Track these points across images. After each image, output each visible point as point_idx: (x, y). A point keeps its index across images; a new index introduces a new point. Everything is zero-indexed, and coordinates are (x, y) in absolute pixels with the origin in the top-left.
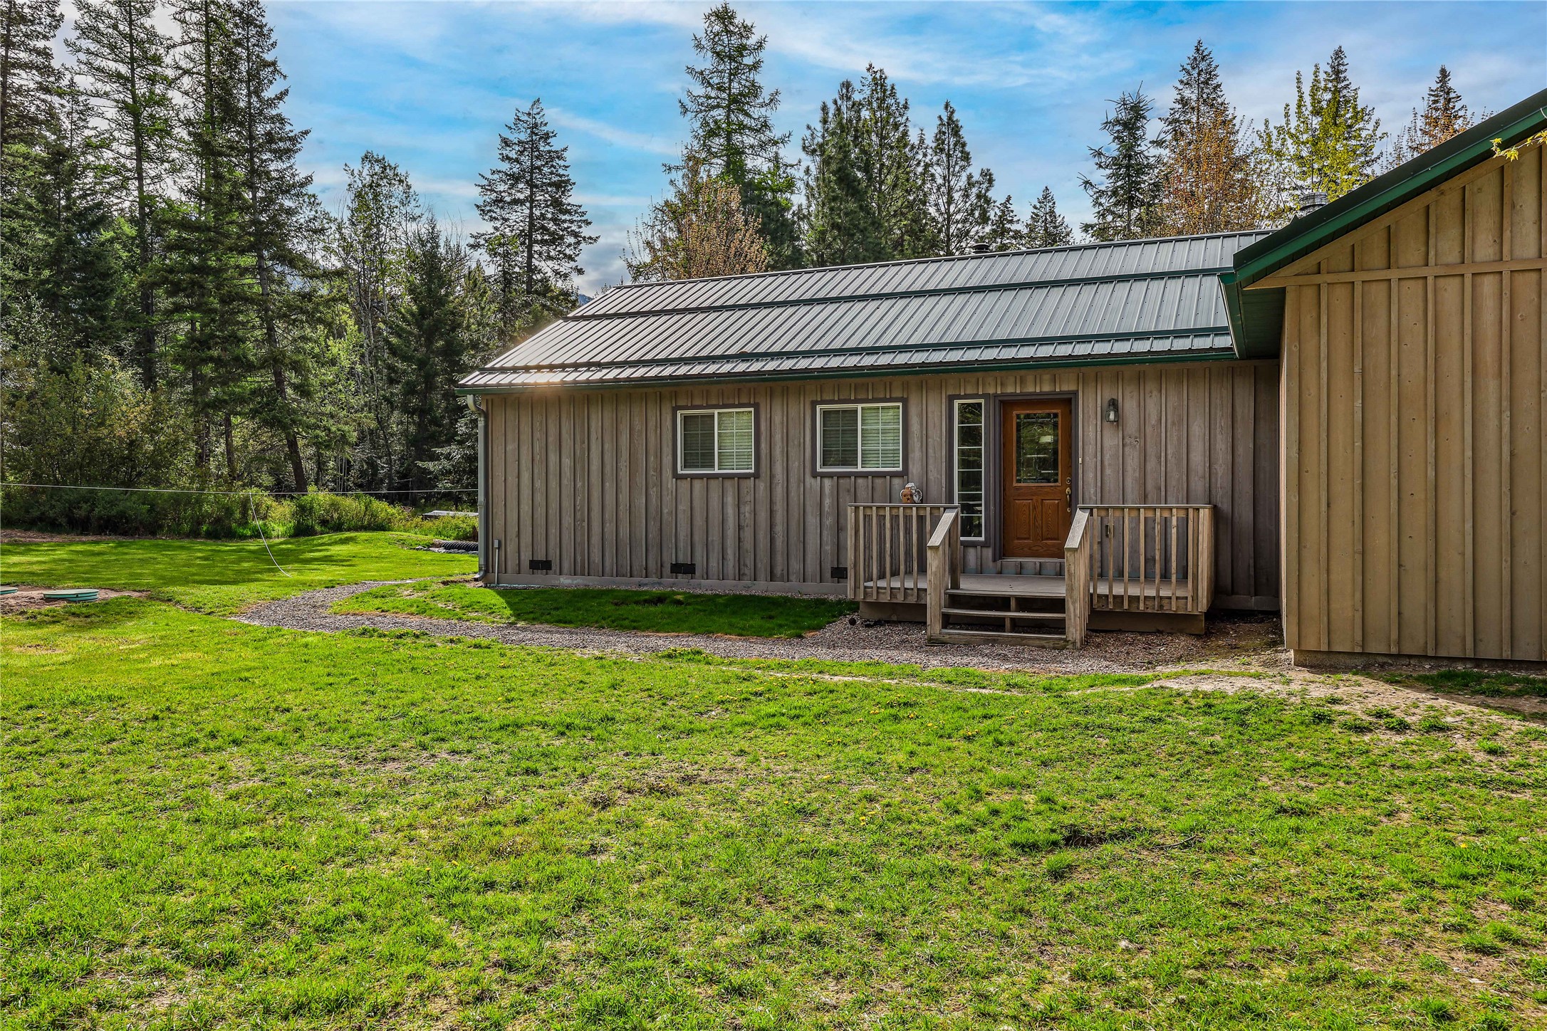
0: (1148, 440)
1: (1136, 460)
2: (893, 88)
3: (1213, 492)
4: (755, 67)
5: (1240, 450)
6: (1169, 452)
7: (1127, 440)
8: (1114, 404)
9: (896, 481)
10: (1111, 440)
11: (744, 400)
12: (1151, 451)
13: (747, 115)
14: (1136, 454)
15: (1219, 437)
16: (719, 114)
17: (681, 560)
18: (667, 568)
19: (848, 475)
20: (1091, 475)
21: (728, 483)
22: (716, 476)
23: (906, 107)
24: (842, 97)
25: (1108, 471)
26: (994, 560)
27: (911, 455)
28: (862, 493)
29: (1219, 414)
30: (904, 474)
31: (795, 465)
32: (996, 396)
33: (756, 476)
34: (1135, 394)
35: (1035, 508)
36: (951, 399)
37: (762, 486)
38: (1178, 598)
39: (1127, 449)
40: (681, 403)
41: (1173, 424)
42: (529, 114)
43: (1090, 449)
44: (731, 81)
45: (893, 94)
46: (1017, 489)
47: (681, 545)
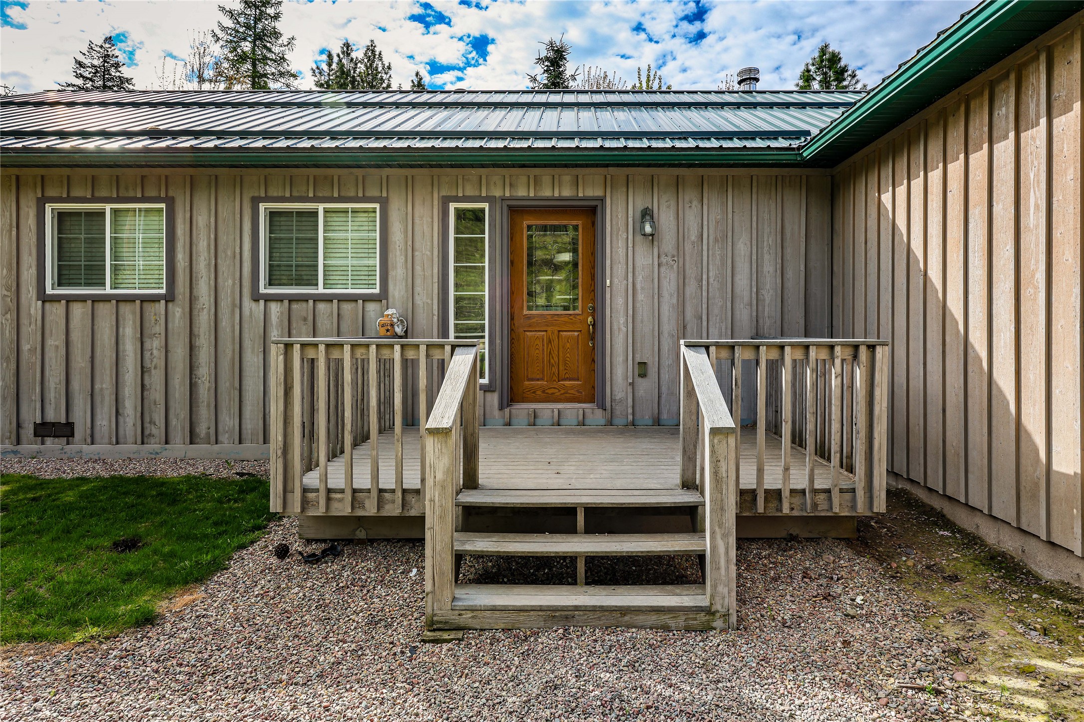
0: (687, 258)
1: (674, 284)
2: (380, 54)
3: (761, 321)
4: (276, 17)
5: (790, 274)
6: (711, 274)
7: (664, 260)
8: (647, 214)
9: (372, 307)
10: (644, 258)
11: (152, 193)
12: (691, 272)
13: (270, 50)
14: (673, 276)
15: (766, 257)
16: (247, 46)
17: (51, 417)
18: (28, 431)
19: (304, 299)
20: (620, 301)
21: (126, 309)
22: (106, 299)
23: (389, 68)
24: (343, 53)
25: (640, 297)
26: (501, 408)
27: (392, 274)
28: (324, 323)
29: (767, 230)
30: (382, 298)
31: (227, 284)
32: (503, 199)
33: (169, 298)
34: (673, 203)
35: (550, 342)
36: (445, 202)
37: (178, 312)
38: (842, 491)
39: (663, 269)
40: (50, 193)
41: (716, 240)
42: (101, 47)
43: (620, 270)
44: (255, 23)
45: (381, 59)
46: (529, 317)
47: (51, 395)
